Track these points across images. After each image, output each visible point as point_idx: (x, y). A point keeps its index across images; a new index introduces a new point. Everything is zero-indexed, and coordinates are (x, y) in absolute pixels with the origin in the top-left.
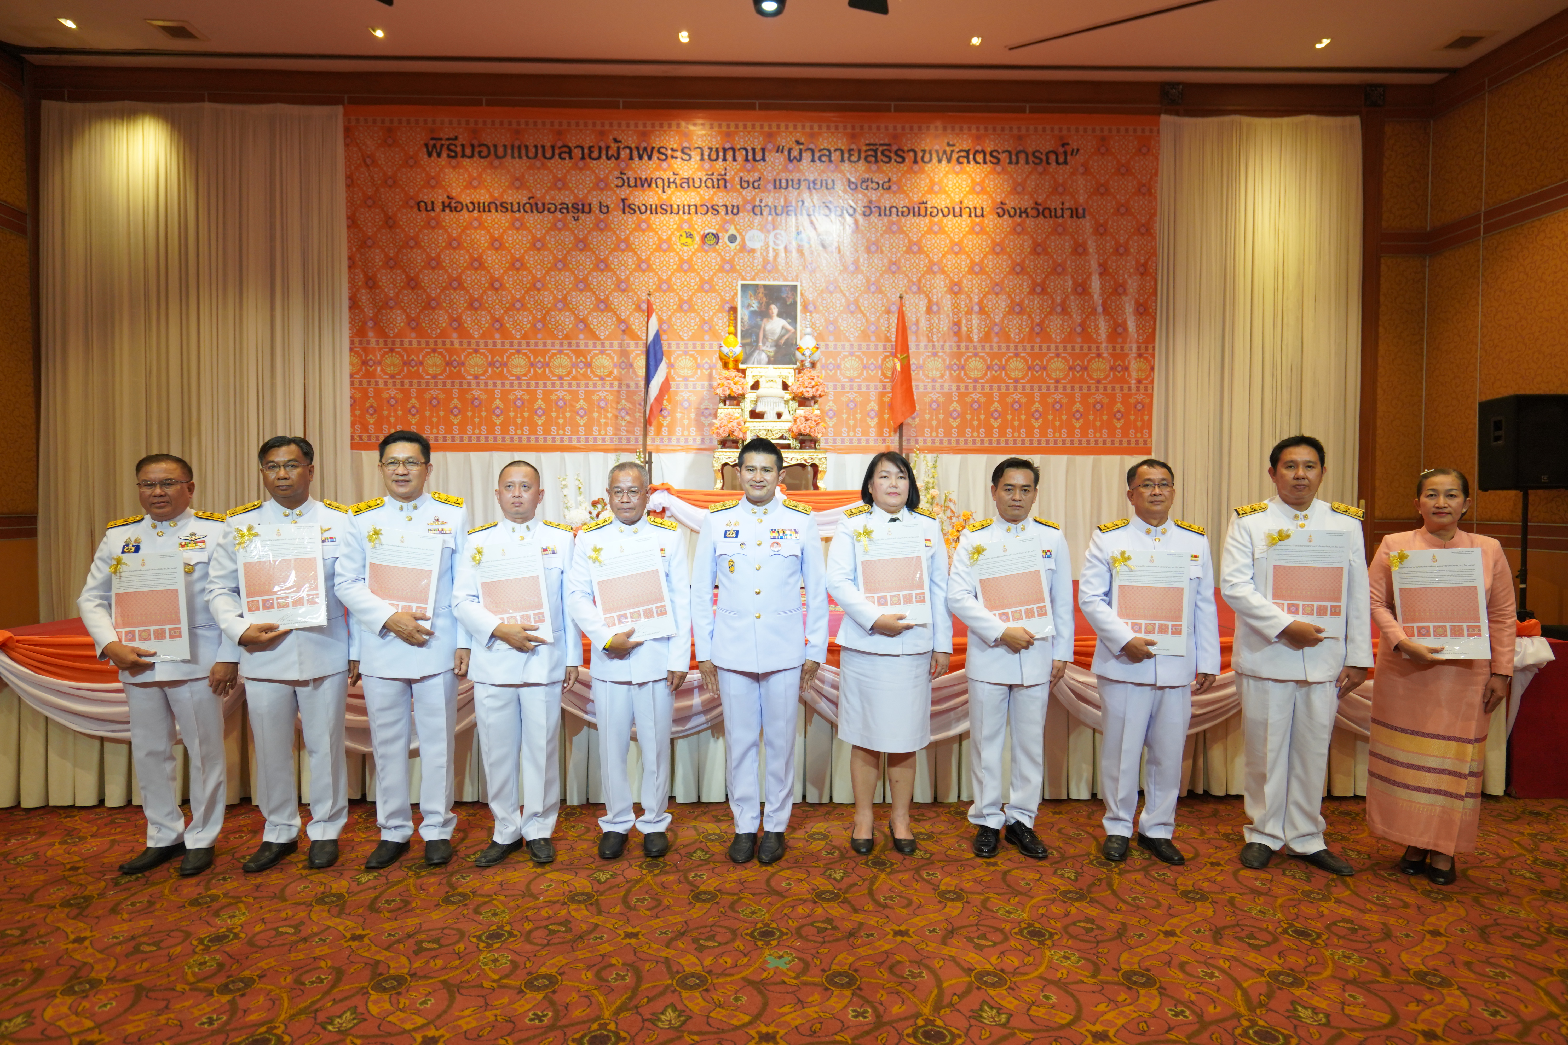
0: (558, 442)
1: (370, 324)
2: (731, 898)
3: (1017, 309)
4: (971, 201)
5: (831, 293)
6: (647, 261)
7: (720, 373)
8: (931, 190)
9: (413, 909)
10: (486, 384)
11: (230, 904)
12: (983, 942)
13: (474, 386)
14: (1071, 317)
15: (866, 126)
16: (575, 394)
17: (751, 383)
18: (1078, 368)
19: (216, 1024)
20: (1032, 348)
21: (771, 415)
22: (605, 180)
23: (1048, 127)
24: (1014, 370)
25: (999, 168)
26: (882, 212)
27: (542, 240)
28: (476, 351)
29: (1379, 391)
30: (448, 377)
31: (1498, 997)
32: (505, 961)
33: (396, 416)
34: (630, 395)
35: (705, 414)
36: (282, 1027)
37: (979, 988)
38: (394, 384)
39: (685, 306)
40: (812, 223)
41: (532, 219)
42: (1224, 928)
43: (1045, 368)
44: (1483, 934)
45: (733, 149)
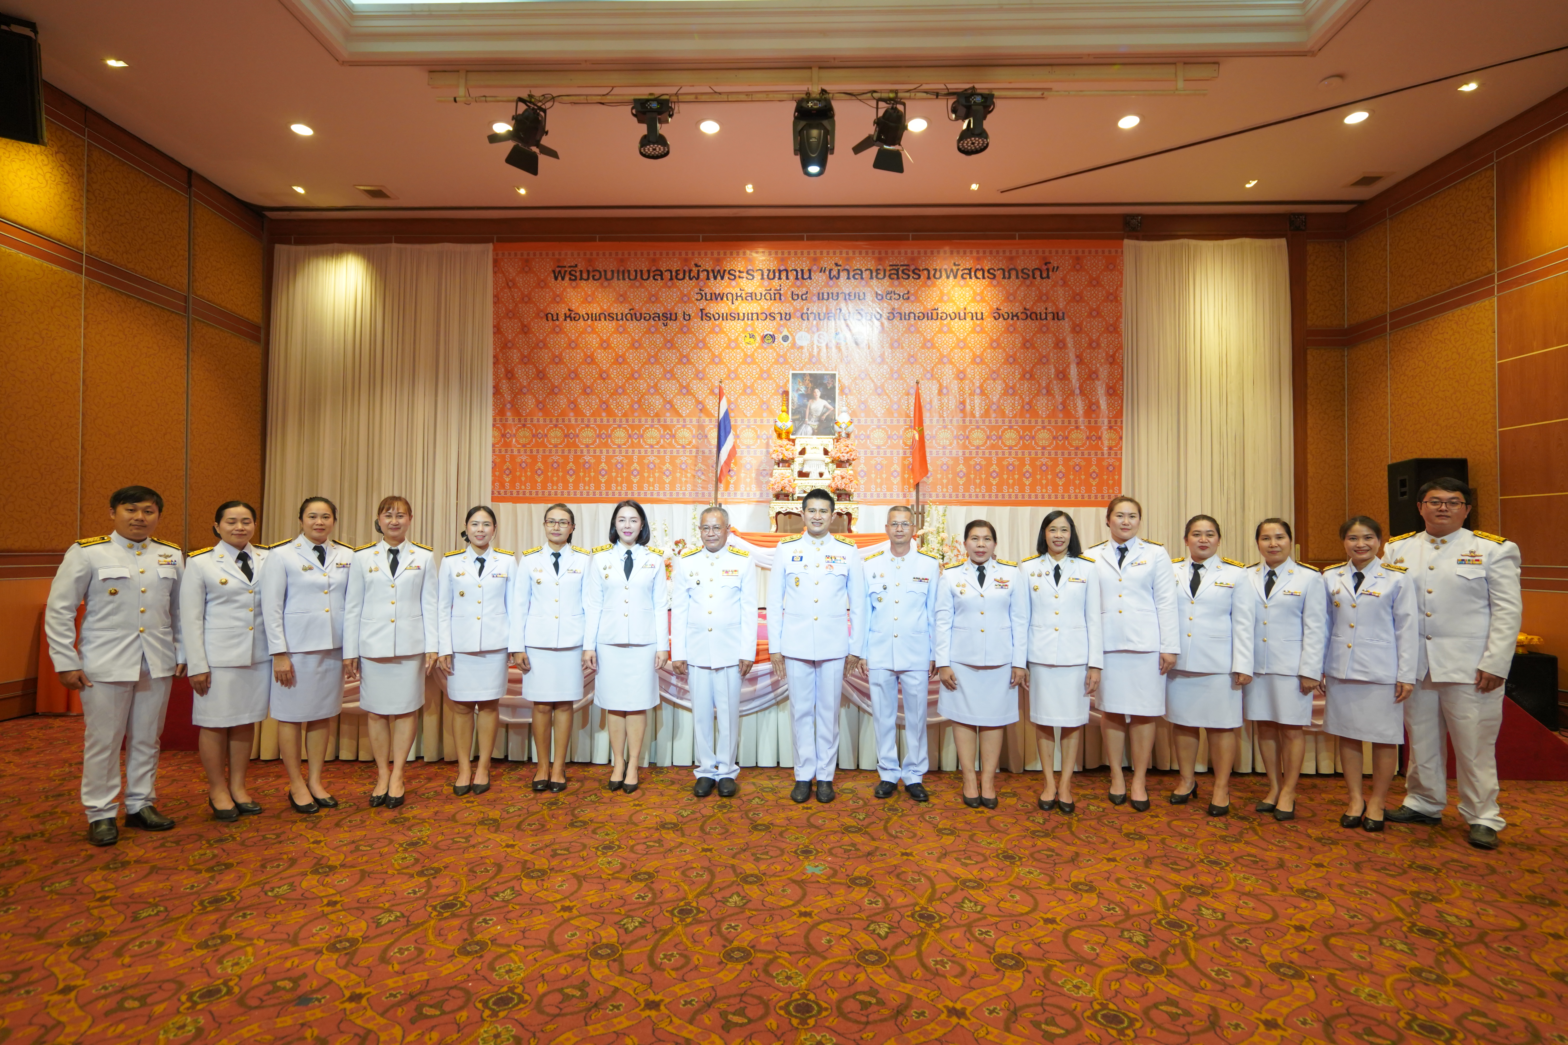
0: (649, 496)
1: (509, 406)
2: (780, 829)
3: (1011, 391)
4: (973, 308)
5: (863, 379)
6: (719, 356)
7: (775, 441)
8: (941, 300)
9: (548, 830)
10: (595, 452)
11: (418, 824)
13: (585, 453)
14: (1054, 397)
15: (890, 251)
16: (662, 459)
17: (799, 450)
18: (1060, 438)
19: (418, 894)
20: (1023, 422)
21: (814, 475)
22: (688, 295)
23: (1034, 250)
24: (1008, 439)
25: (995, 282)
26: (902, 317)
27: (639, 341)
28: (588, 426)
29: (1309, 456)
30: (566, 446)
31: (1359, 907)
32: (616, 863)
33: (526, 476)
34: (705, 459)
35: (763, 473)
36: (464, 897)
37: (962, 890)
38: (525, 451)
39: (749, 390)
40: (847, 326)
41: (632, 325)
42: (1154, 858)
43: (1033, 438)
44: (1358, 867)
45: (787, 271)
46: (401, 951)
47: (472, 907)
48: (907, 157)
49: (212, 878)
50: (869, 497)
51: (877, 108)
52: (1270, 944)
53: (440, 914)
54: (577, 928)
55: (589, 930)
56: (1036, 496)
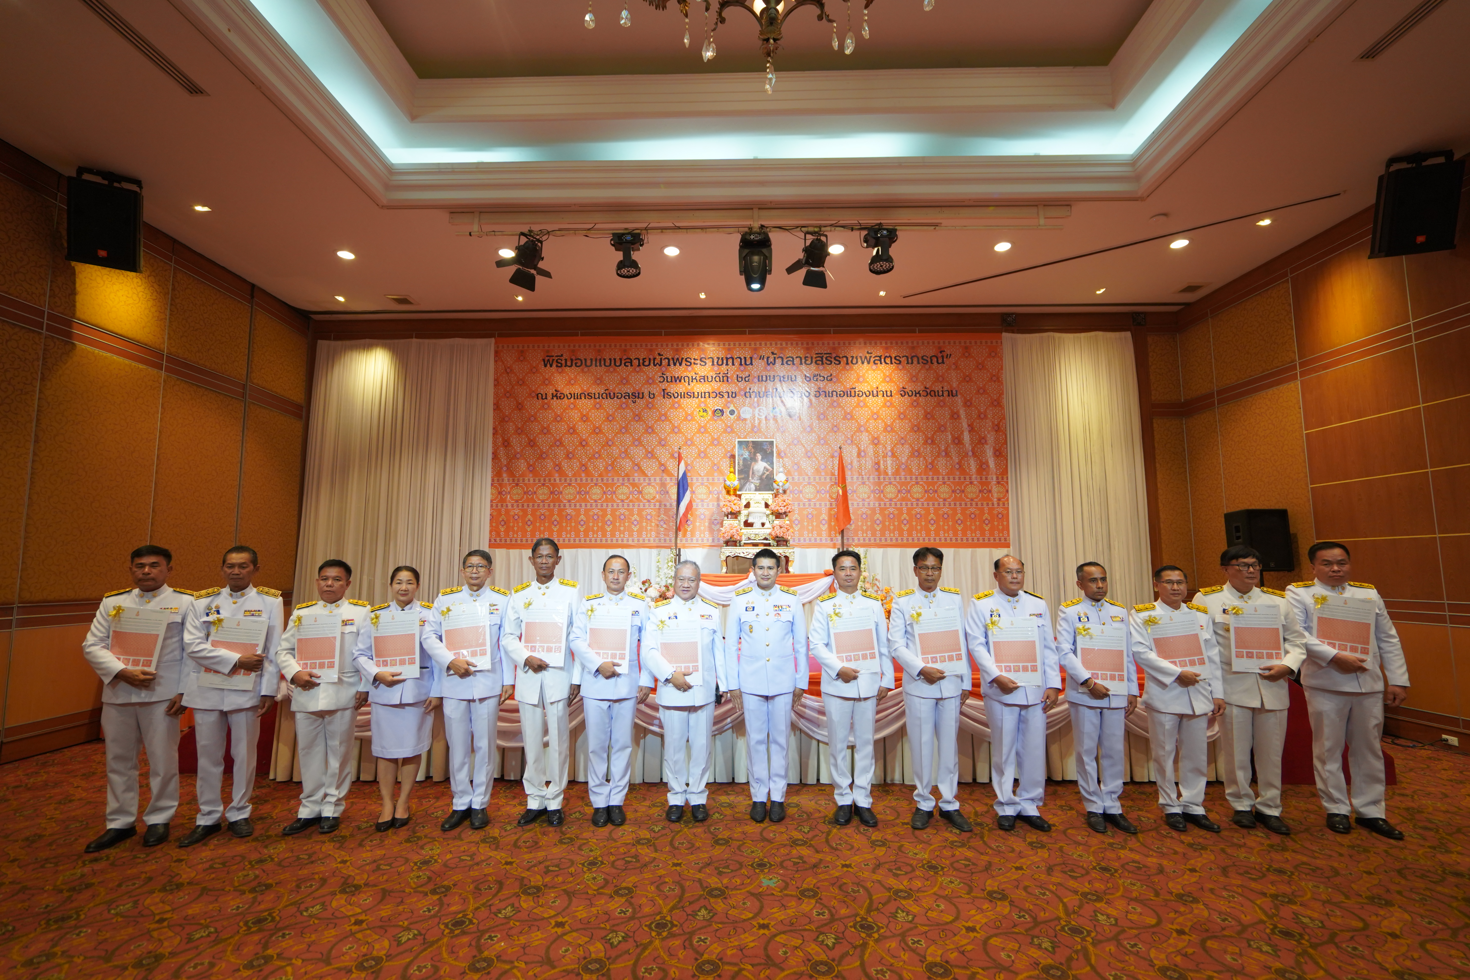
0: (620, 542)
1: (505, 469)
2: (738, 843)
3: (916, 454)
4: (883, 387)
5: (795, 445)
6: (678, 427)
7: (724, 497)
8: (858, 381)
9: (540, 847)
10: (575, 505)
11: (429, 842)
12: (899, 872)
13: (567, 507)
14: (952, 458)
15: (815, 342)
16: (631, 512)
17: (745, 503)
18: (958, 491)
19: (432, 912)
20: (927, 478)
21: (758, 525)
22: (652, 378)
23: (931, 341)
24: (916, 493)
25: (900, 367)
26: (827, 394)
27: (612, 415)
28: (570, 485)
29: (1160, 505)
30: (551, 502)
31: (1228, 910)
32: (600, 878)
33: (518, 527)
34: (667, 511)
35: (716, 523)
36: (471, 915)
37: (895, 900)
38: (518, 506)
39: (702, 455)
40: (782, 402)
41: (607, 403)
42: (1055, 865)
43: (936, 491)
44: (1225, 871)
45: (733, 358)
46: (420, 969)
47: (479, 923)
48: (830, 275)
49: (255, 898)
50: (802, 541)
51: (805, 239)
52: (1157, 948)
53: (452, 931)
54: (570, 943)
55: (580, 945)
56: (940, 539)
